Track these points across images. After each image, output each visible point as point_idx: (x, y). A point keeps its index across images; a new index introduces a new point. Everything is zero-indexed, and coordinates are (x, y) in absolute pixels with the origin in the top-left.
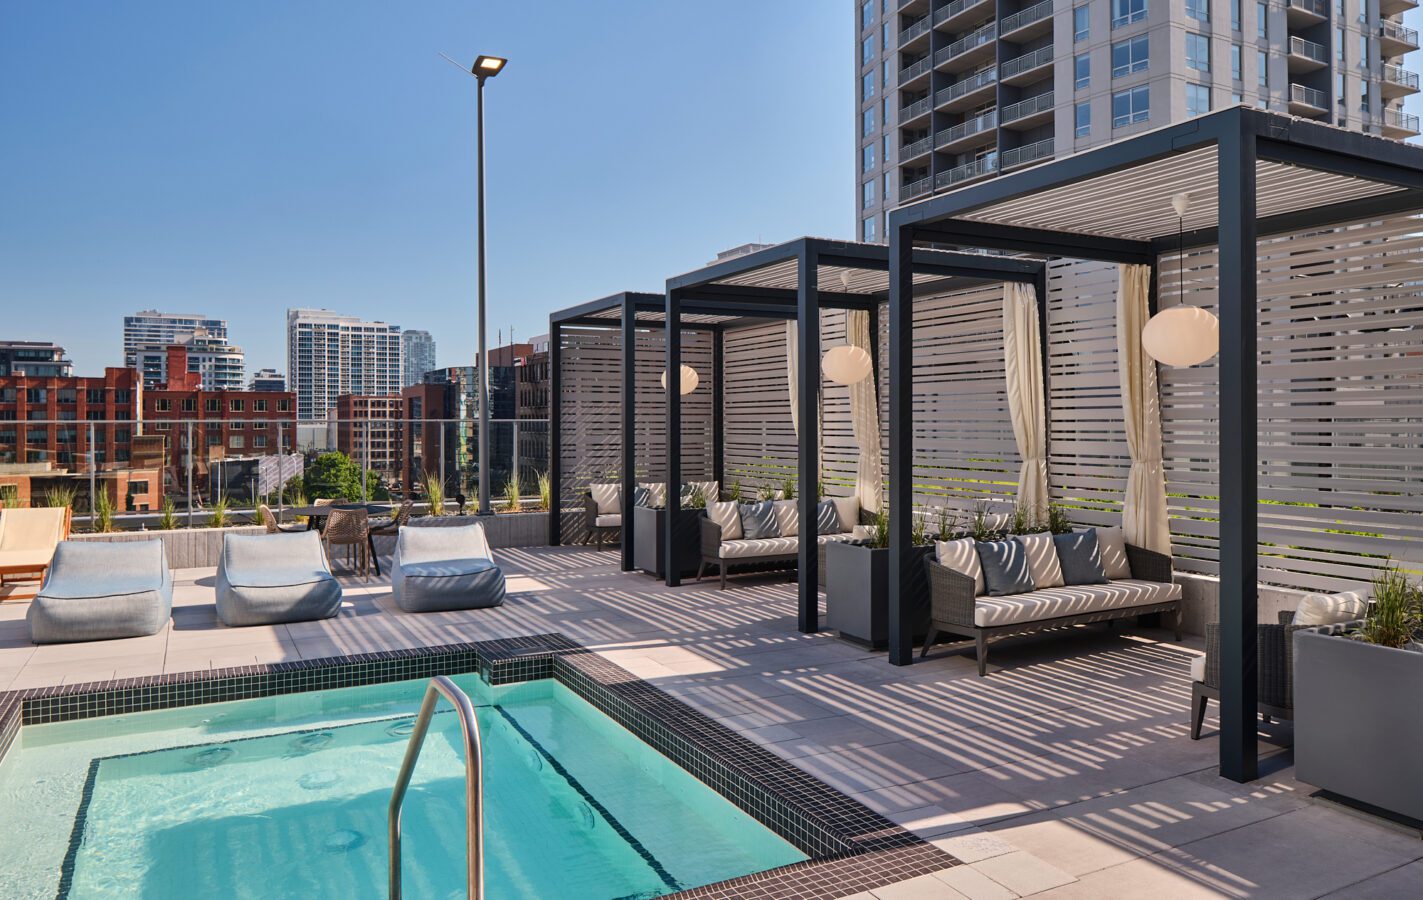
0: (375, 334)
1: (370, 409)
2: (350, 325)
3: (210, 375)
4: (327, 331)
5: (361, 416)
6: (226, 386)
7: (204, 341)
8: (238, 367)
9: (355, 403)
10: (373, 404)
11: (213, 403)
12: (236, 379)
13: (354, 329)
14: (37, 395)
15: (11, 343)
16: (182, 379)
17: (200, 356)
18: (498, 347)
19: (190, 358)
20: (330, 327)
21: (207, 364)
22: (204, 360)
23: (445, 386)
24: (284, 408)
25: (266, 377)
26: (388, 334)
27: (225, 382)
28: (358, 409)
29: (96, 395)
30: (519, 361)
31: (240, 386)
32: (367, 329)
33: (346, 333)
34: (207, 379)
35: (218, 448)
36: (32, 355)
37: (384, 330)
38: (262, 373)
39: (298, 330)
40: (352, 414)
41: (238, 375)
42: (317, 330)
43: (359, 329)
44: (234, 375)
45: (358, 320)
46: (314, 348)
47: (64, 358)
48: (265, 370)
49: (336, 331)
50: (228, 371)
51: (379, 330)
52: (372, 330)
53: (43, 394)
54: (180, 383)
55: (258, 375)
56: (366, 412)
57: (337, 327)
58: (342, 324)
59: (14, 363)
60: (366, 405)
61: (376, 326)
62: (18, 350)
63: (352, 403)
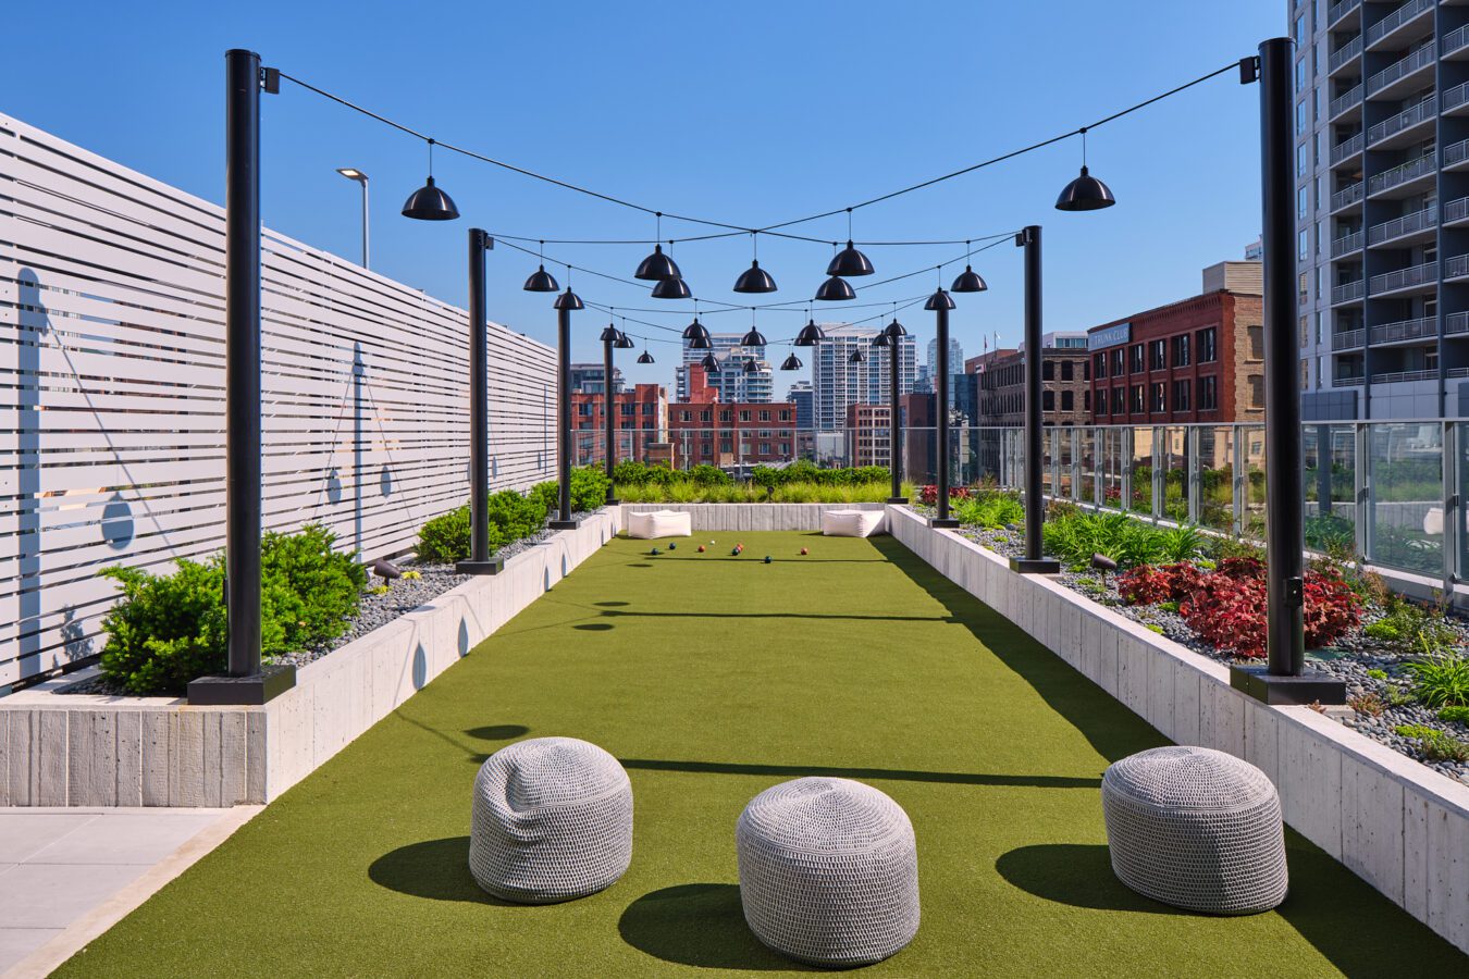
1: (874, 418)
2: (868, 336)
3: (744, 388)
4: (846, 343)
5: (865, 425)
6: (758, 398)
7: (739, 358)
8: (767, 381)
9: (860, 413)
10: (877, 414)
11: (726, 413)
12: (765, 391)
13: (872, 340)
14: (586, 409)
15: (581, 366)
16: (702, 393)
17: (735, 370)
18: (983, 354)
19: (727, 373)
20: (849, 339)
21: (741, 378)
22: (738, 375)
23: (928, 395)
24: (785, 418)
25: (801, 389)
27: (756, 394)
28: (863, 418)
29: (628, 408)
30: (979, 368)
31: (768, 397)
33: (864, 344)
34: (741, 391)
35: (727, 455)
36: (596, 374)
38: (798, 385)
39: (821, 343)
40: (857, 423)
41: (767, 387)
42: (838, 343)
44: (764, 387)
46: (834, 360)
47: (621, 376)
48: (800, 383)
49: (854, 343)
50: (758, 384)
53: (590, 407)
54: (699, 396)
55: (794, 387)
56: (871, 421)
57: (856, 339)
58: (860, 336)
59: (583, 382)
60: (871, 414)
62: (586, 371)
63: (857, 412)
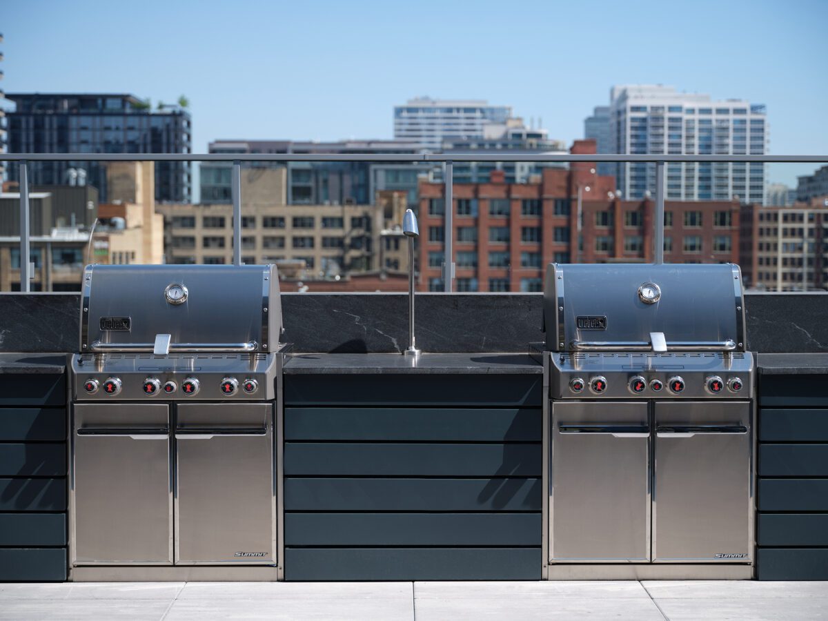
0: (731, 117)
1: (780, 225)
2: (697, 105)
4: (667, 115)
10: (786, 218)
11: (634, 215)
13: (702, 111)
16: (592, 184)
20: (671, 109)
26: (749, 117)
32: (719, 111)
33: (691, 117)
37: (743, 111)
39: (630, 115)
42: (654, 115)
43: (708, 111)
45: (707, 98)
49: (678, 115)
51: (737, 111)
52: (726, 111)
56: (776, 230)
57: (679, 109)
58: (685, 105)
60: (776, 219)
61: (731, 106)
63: (756, 216)
